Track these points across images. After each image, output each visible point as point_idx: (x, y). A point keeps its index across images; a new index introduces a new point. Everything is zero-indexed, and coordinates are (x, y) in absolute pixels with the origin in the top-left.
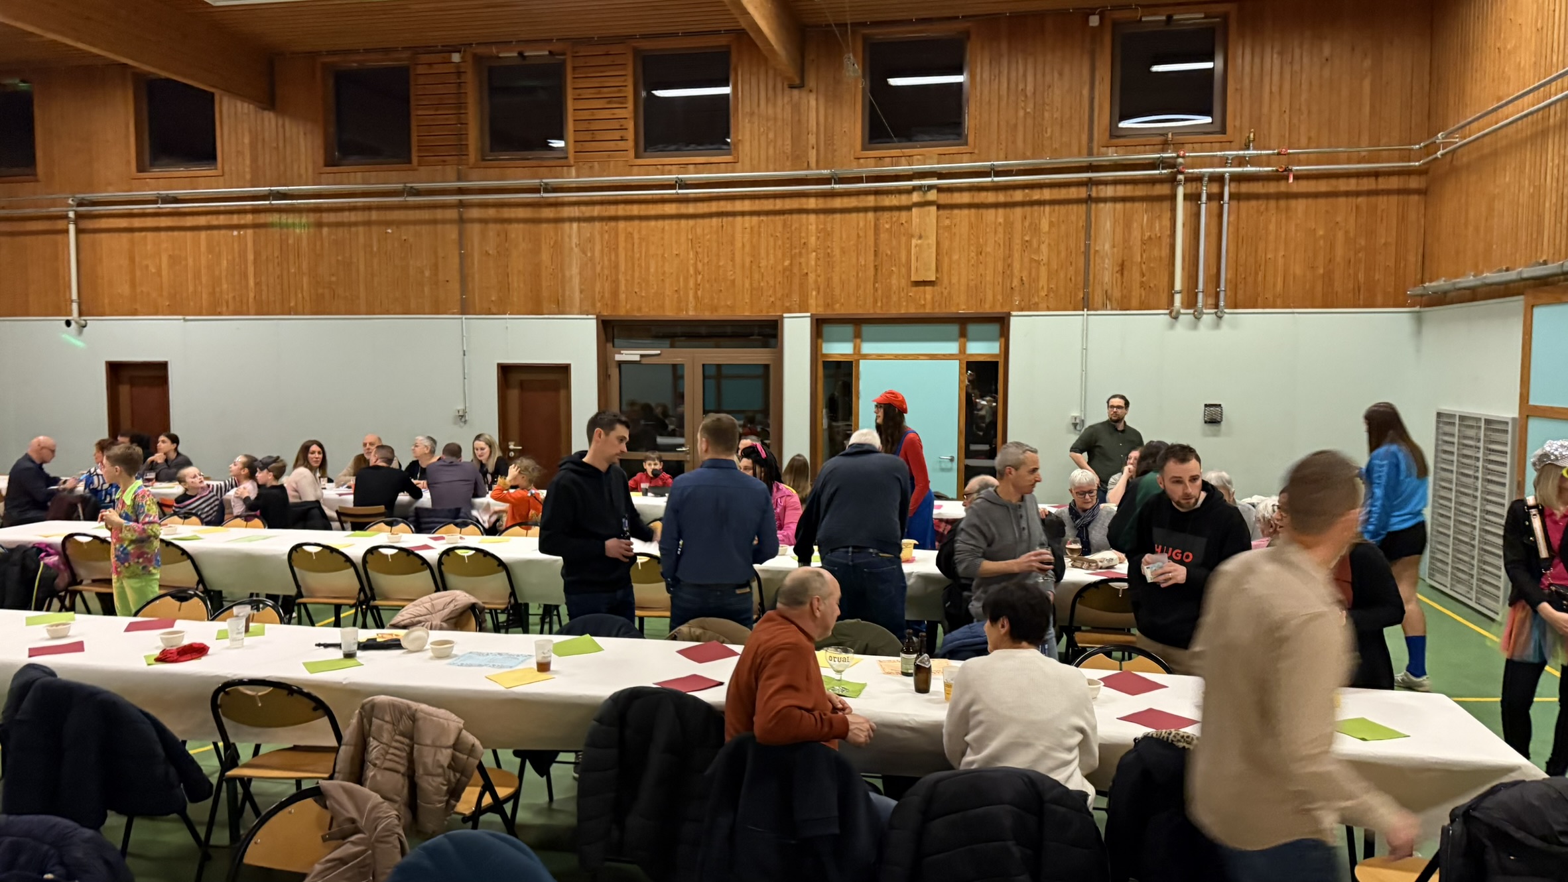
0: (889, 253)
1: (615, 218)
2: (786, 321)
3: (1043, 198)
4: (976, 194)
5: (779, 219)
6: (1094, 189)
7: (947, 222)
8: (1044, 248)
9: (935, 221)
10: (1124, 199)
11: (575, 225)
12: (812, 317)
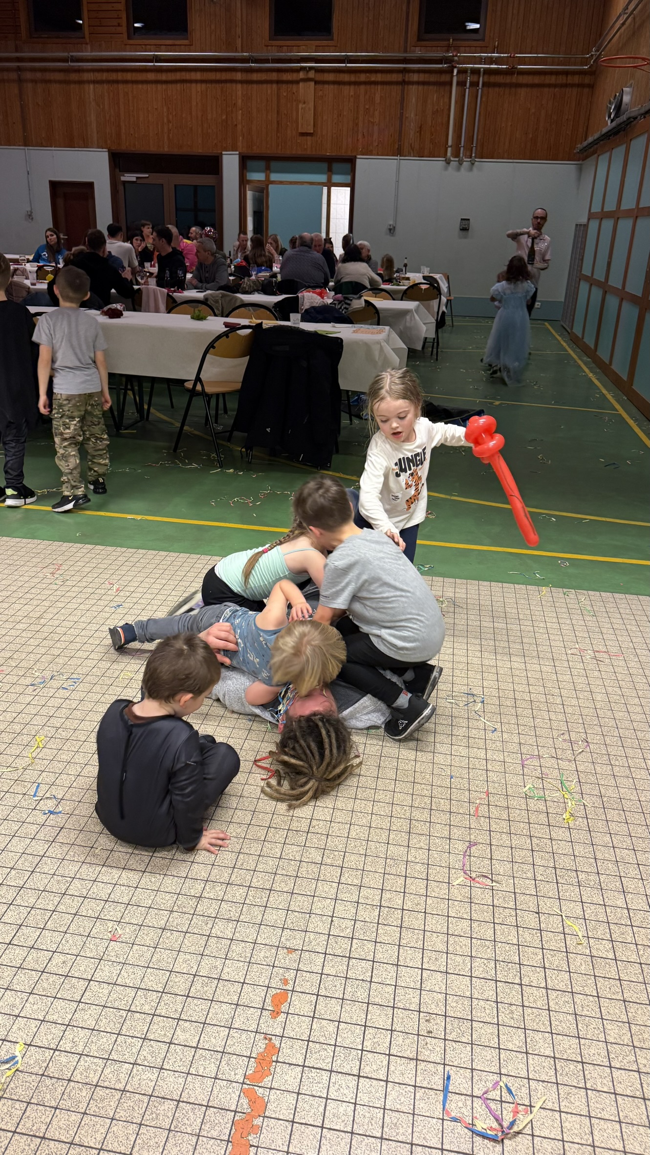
0: (285, 112)
1: (117, 82)
2: (224, 157)
3: (377, 80)
4: (338, 75)
5: (218, 86)
6: (407, 75)
7: (320, 93)
8: (377, 113)
9: (313, 92)
10: (424, 83)
11: (92, 86)
12: (239, 154)
